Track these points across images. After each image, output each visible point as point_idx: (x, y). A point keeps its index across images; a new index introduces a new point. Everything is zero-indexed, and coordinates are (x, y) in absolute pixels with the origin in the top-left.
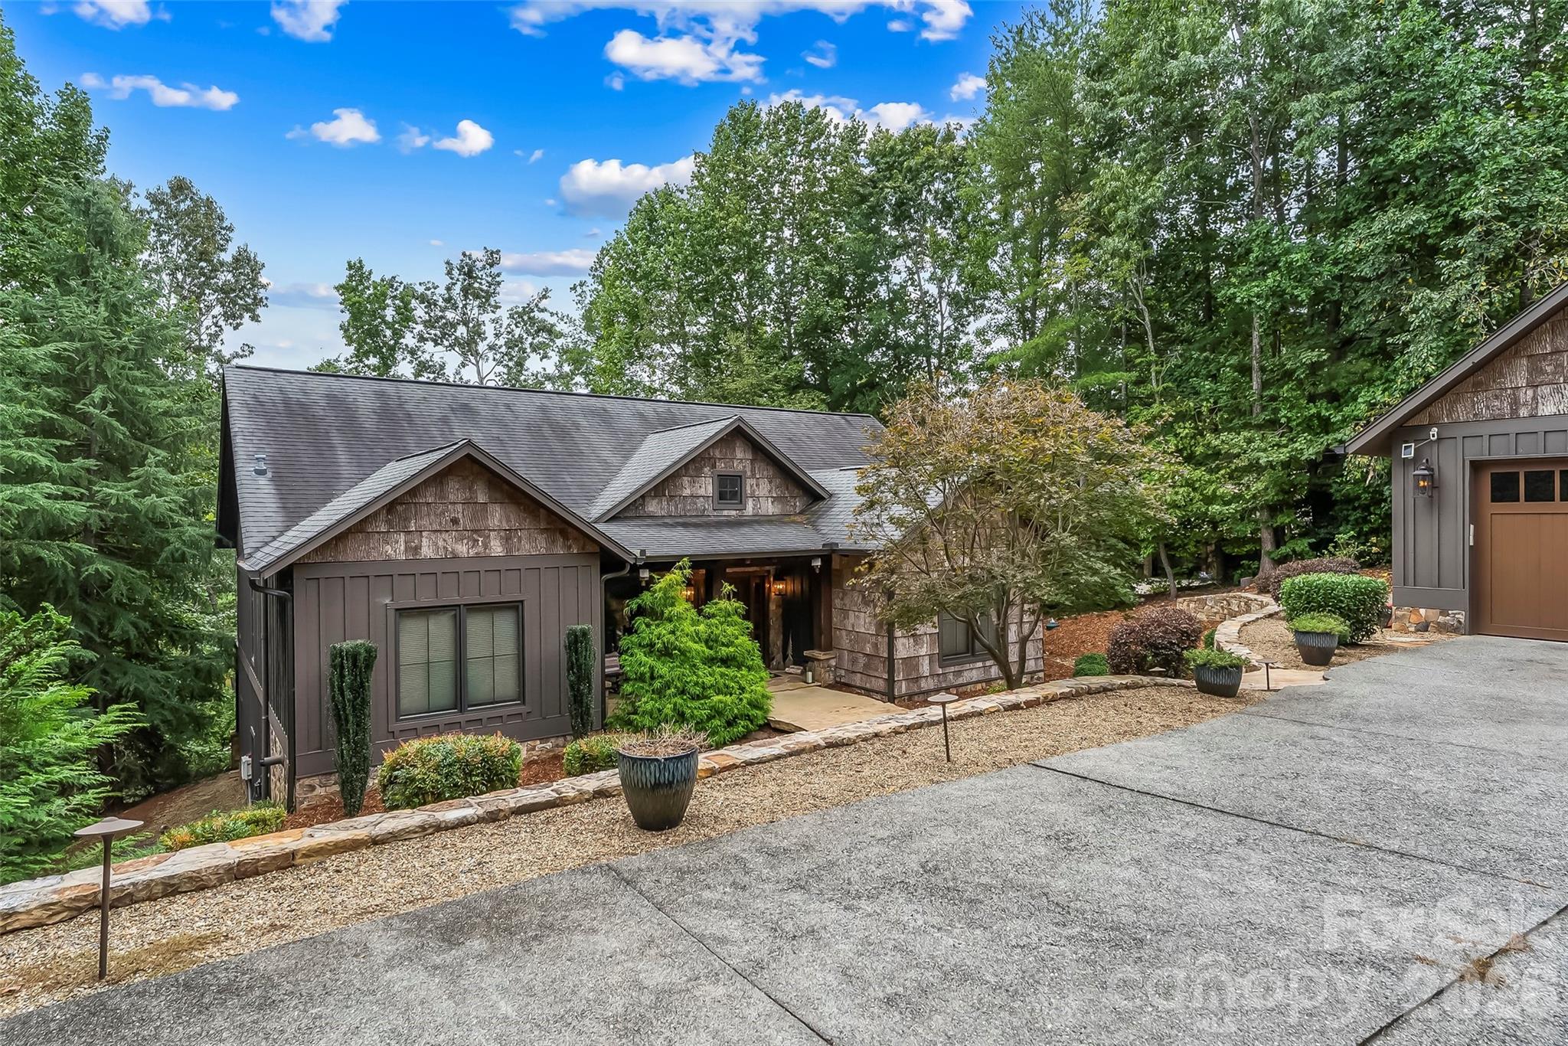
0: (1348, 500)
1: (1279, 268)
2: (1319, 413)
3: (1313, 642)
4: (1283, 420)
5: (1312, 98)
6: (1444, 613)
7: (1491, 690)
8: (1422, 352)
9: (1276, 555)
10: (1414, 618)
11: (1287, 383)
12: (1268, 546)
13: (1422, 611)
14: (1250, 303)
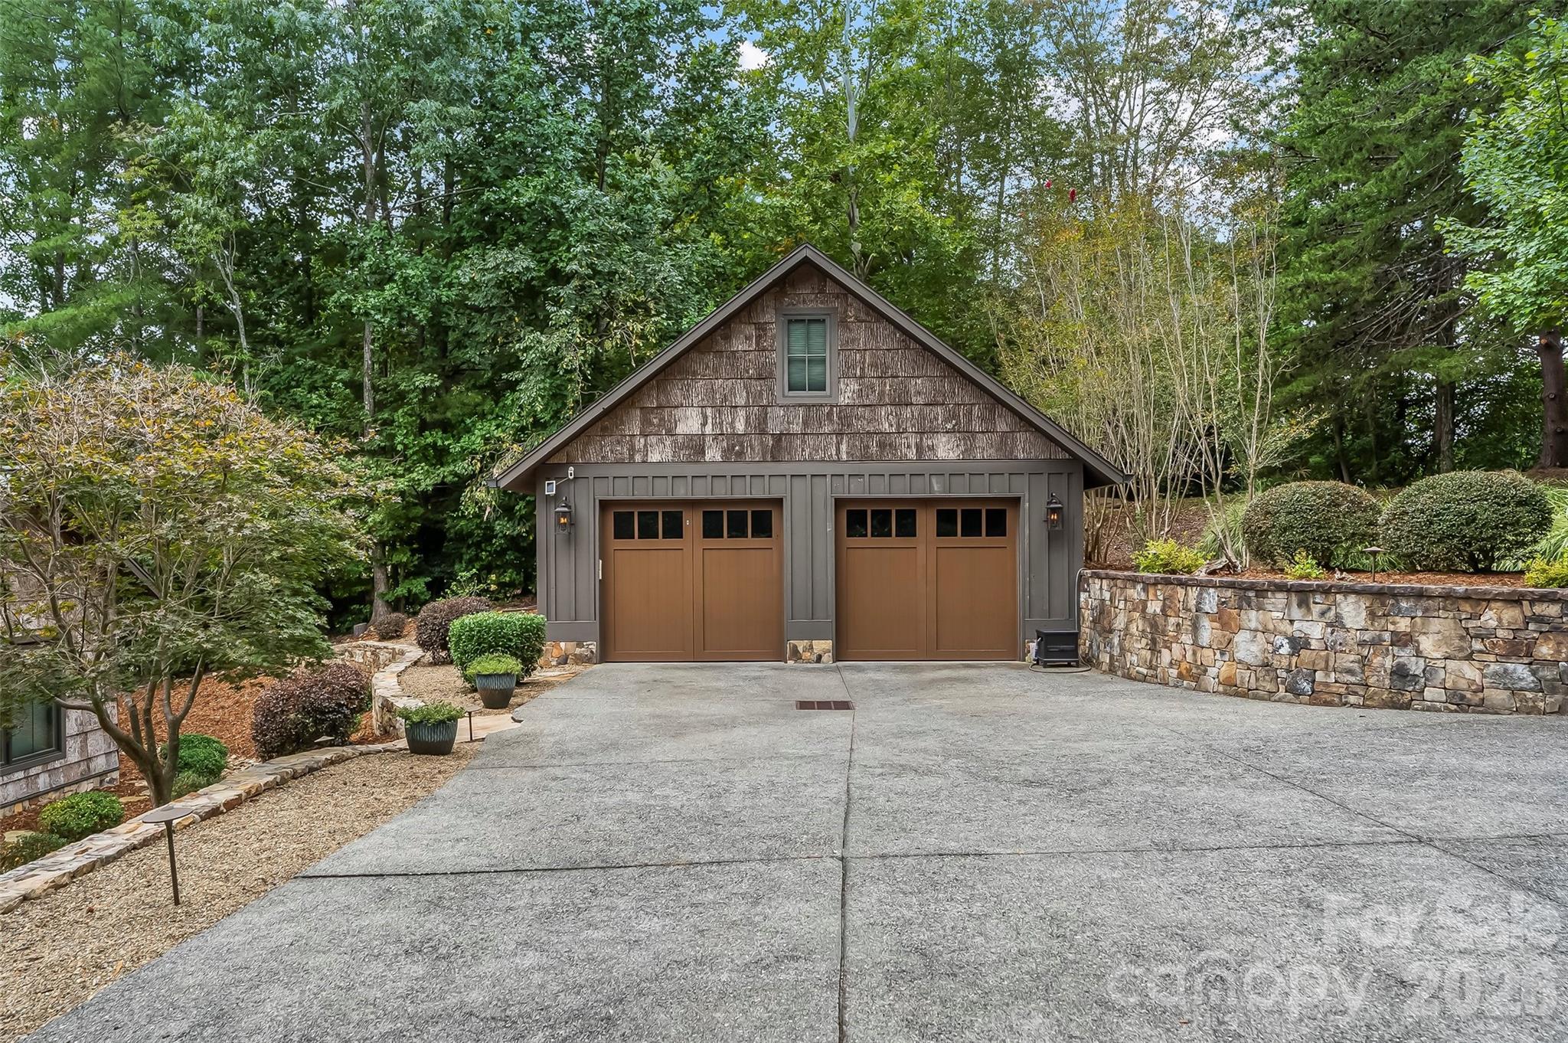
0: (462, 537)
1: (395, 281)
2: (435, 443)
3: (495, 685)
4: (400, 447)
5: (430, 105)
6: (580, 645)
7: (649, 710)
8: (531, 391)
9: (390, 597)
10: (556, 652)
11: (401, 406)
12: (381, 588)
13: (562, 645)
14: (367, 314)
